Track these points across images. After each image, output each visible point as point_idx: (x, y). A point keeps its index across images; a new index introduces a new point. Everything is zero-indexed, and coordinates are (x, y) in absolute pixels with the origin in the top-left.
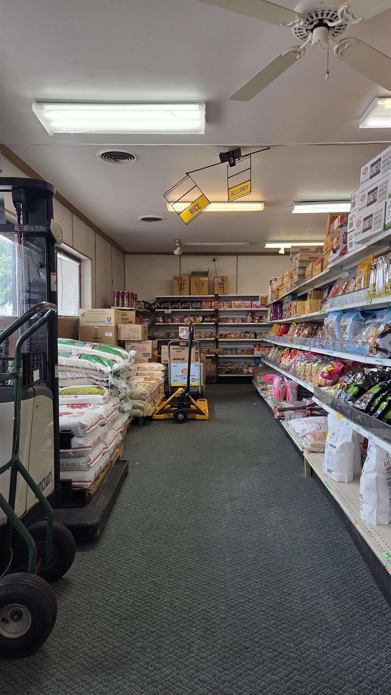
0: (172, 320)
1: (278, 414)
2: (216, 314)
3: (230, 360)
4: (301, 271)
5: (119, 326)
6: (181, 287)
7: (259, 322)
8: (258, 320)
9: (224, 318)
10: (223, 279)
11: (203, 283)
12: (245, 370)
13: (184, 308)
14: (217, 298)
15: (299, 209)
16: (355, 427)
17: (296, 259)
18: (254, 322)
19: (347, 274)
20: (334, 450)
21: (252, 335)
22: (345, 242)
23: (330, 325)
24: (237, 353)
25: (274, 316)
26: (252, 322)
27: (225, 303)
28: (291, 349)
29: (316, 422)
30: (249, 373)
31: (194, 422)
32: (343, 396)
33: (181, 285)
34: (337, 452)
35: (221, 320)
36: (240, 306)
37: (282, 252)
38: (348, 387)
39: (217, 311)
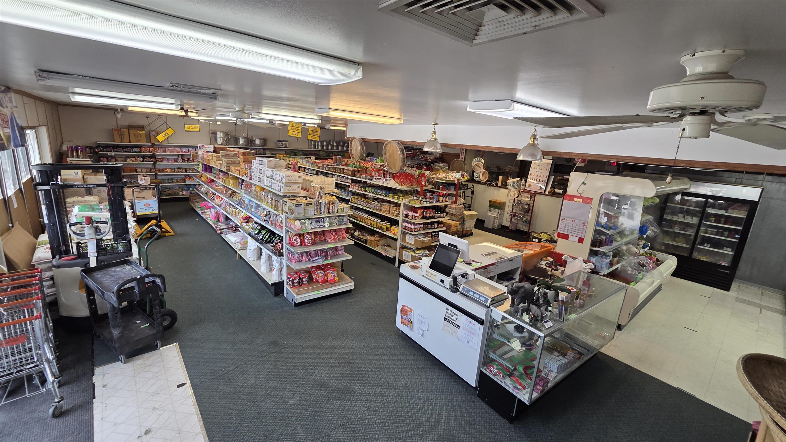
0: (115, 159)
1: (219, 231)
2: (153, 156)
3: (168, 187)
8: (187, 160)
9: (159, 159)
11: (141, 135)
12: (181, 193)
13: (126, 152)
14: (154, 146)
16: (258, 244)
18: (184, 162)
20: (251, 251)
21: (184, 171)
22: (251, 175)
23: (246, 202)
24: (173, 182)
25: (205, 170)
27: (160, 149)
29: (239, 236)
32: (253, 232)
33: (121, 135)
37: (202, 121)
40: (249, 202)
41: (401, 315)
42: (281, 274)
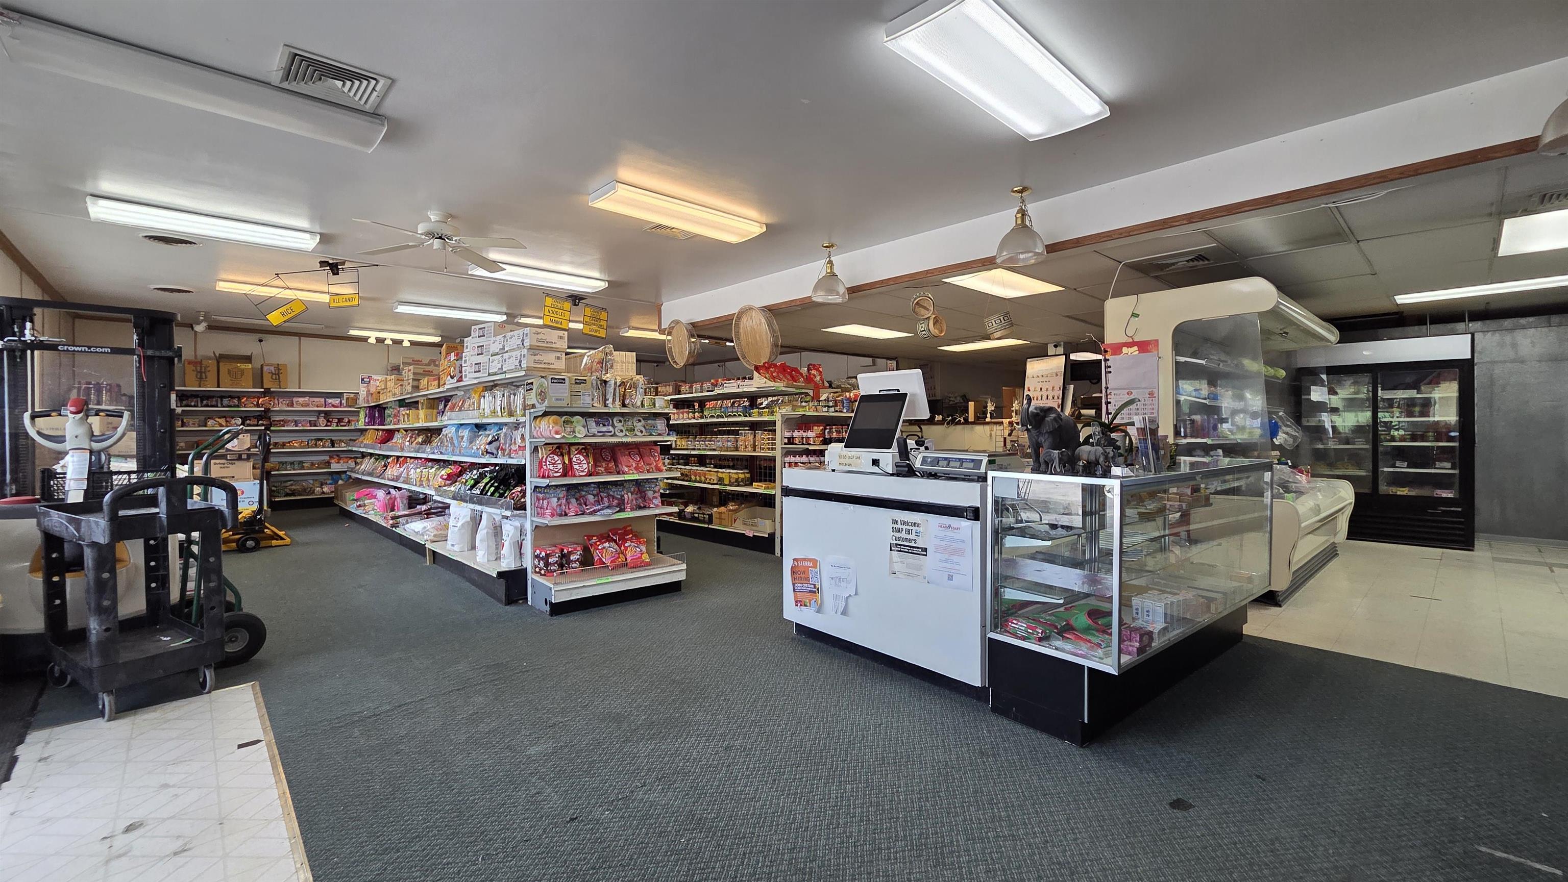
0: (182, 421)
1: (387, 523)
2: (265, 415)
3: (292, 478)
4: (416, 383)
6: (201, 376)
7: (337, 426)
8: (340, 423)
9: (278, 421)
10: (278, 368)
11: (242, 372)
12: (318, 489)
13: (207, 406)
14: (267, 392)
15: (402, 309)
16: (473, 506)
18: (330, 426)
21: (328, 443)
22: (461, 372)
23: (450, 435)
24: (303, 468)
25: (371, 421)
26: (326, 426)
27: (281, 400)
28: (398, 457)
29: (438, 517)
30: (323, 493)
31: (273, 549)
32: (462, 489)
33: (201, 372)
34: (458, 530)
35: (276, 423)
36: (308, 405)
37: (372, 341)
38: (467, 481)
39: (267, 411)
40: (457, 431)
41: (794, 584)
42: (521, 554)
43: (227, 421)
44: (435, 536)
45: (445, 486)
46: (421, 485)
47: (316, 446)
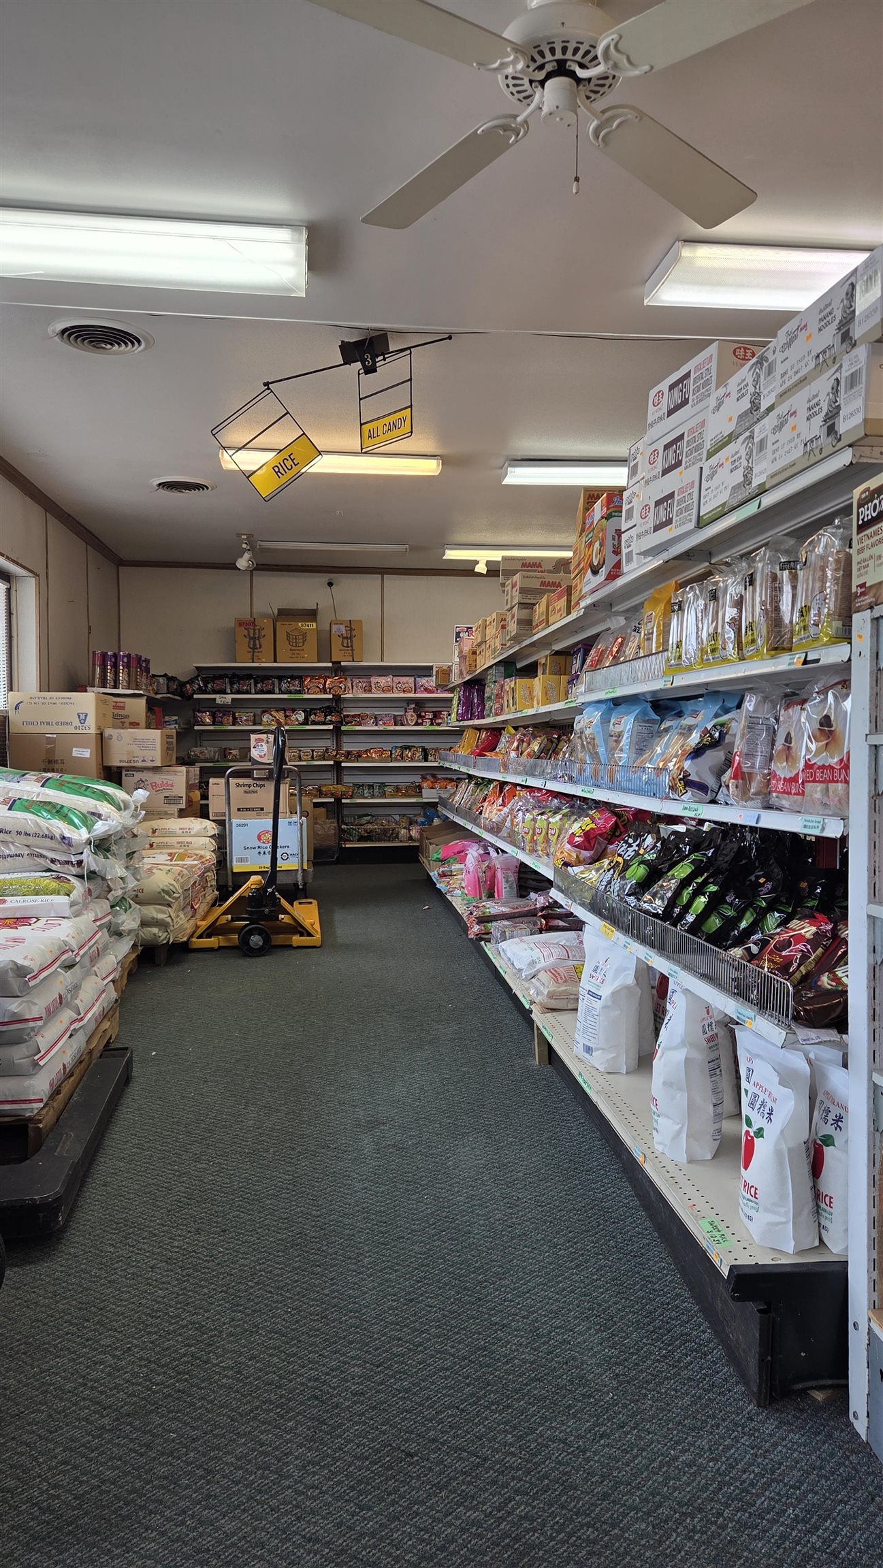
0: (235, 718)
1: (476, 928)
2: (335, 706)
3: (368, 811)
4: (525, 613)
5: (107, 732)
6: (254, 645)
7: (432, 724)
8: (431, 719)
9: (354, 716)
10: (351, 626)
11: (305, 635)
12: (403, 831)
14: (338, 670)
15: (519, 476)
16: (641, 951)
17: (513, 586)
18: (421, 724)
19: (622, 621)
20: (598, 1004)
21: (419, 755)
22: (617, 551)
23: (588, 732)
24: (384, 795)
25: (467, 711)
26: (417, 724)
27: (356, 681)
28: (503, 784)
29: (558, 944)
30: (411, 838)
31: (287, 953)
32: (616, 886)
33: (254, 639)
34: (604, 1007)
35: (347, 719)
36: (390, 689)
37: (481, 568)
38: (627, 865)
39: (337, 699)
40: (605, 720)
43: (286, 716)
44: (551, 995)
45: (579, 862)
46: (533, 851)
47: (402, 758)
